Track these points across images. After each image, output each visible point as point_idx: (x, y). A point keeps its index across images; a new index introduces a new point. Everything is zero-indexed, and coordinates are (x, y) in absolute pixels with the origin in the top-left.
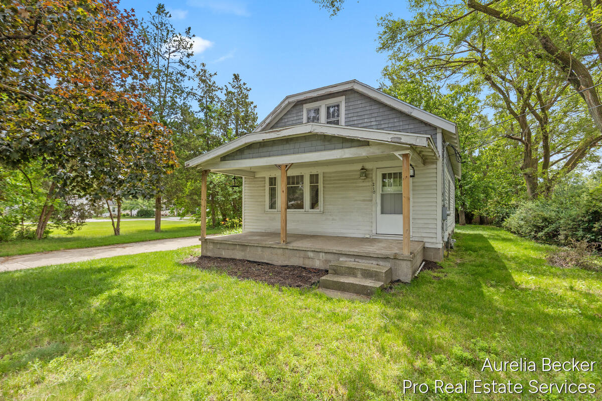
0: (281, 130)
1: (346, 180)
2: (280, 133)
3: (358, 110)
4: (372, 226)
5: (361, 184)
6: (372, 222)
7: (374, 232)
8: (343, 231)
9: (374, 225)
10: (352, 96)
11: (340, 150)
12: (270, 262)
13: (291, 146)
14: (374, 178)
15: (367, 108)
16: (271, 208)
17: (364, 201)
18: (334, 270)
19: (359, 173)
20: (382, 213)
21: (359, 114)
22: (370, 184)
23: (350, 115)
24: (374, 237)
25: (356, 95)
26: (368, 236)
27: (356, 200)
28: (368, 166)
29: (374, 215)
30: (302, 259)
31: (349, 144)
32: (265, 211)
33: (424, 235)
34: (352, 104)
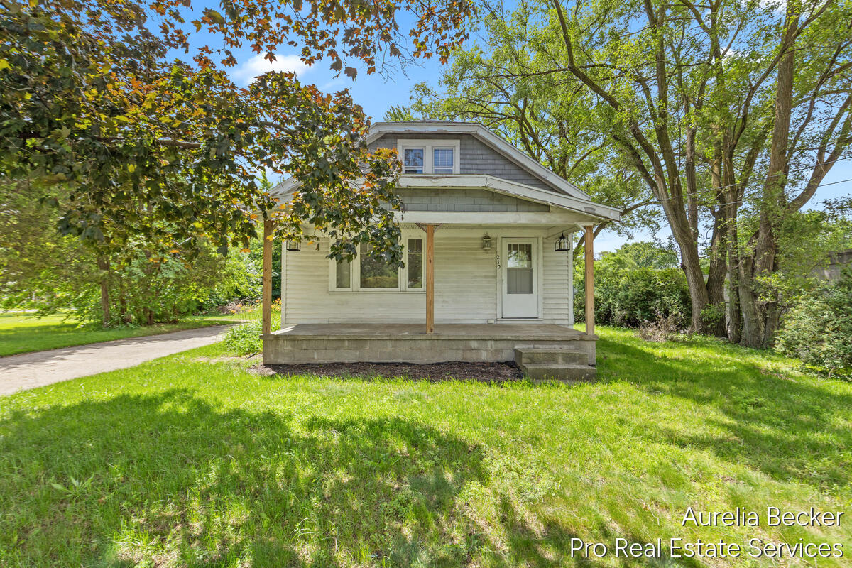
0: (438, 178)
1: (462, 249)
2: (435, 181)
3: (478, 162)
4: (496, 309)
5: (482, 256)
6: (496, 304)
7: (499, 316)
8: (457, 316)
9: (499, 307)
10: (470, 142)
11: (514, 214)
12: (409, 361)
13: (444, 200)
14: (499, 249)
15: (490, 161)
16: (341, 286)
17: (485, 277)
18: (530, 358)
19: (479, 242)
20: (509, 292)
21: (480, 167)
22: (494, 256)
23: (467, 167)
24: (499, 322)
25: (475, 142)
26: (492, 322)
27: (476, 277)
28: (492, 234)
29: (499, 296)
30: (461, 352)
31: (526, 208)
32: (328, 292)
33: (555, 317)
34: (470, 152)
